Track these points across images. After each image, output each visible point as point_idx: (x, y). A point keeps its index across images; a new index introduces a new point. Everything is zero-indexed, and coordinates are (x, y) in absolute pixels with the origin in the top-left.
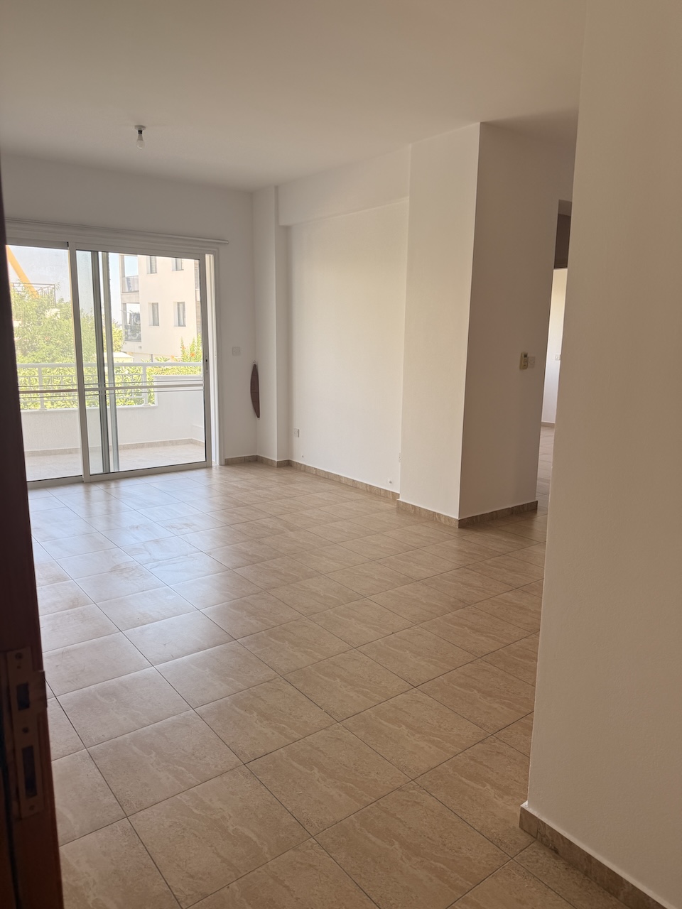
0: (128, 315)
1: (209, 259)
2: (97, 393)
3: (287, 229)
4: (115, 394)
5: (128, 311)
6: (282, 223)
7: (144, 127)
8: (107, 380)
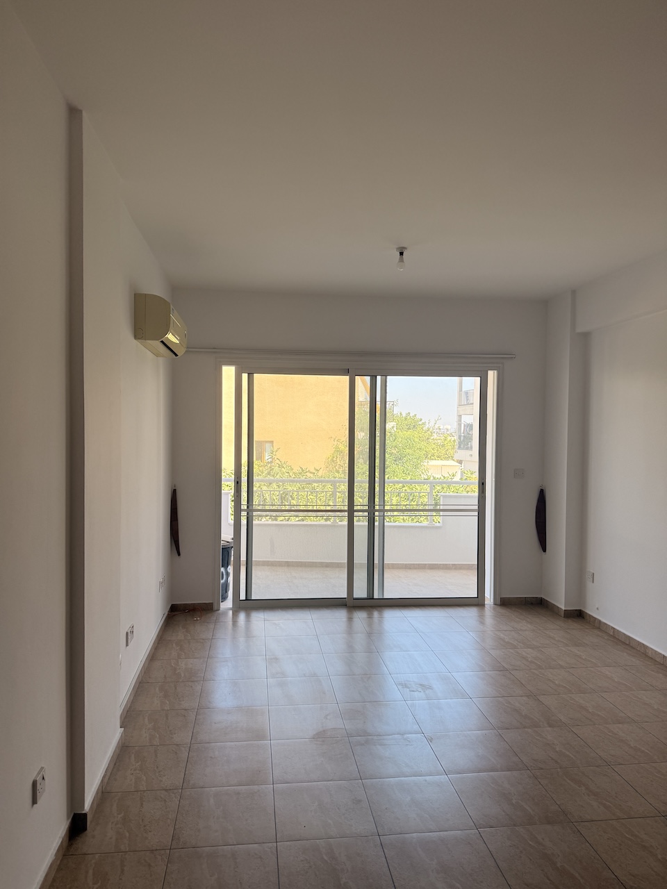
0: (463, 426)
1: (492, 376)
2: (366, 514)
3: (586, 336)
4: (384, 516)
5: (462, 422)
6: (579, 330)
7: (405, 248)
8: (377, 503)
